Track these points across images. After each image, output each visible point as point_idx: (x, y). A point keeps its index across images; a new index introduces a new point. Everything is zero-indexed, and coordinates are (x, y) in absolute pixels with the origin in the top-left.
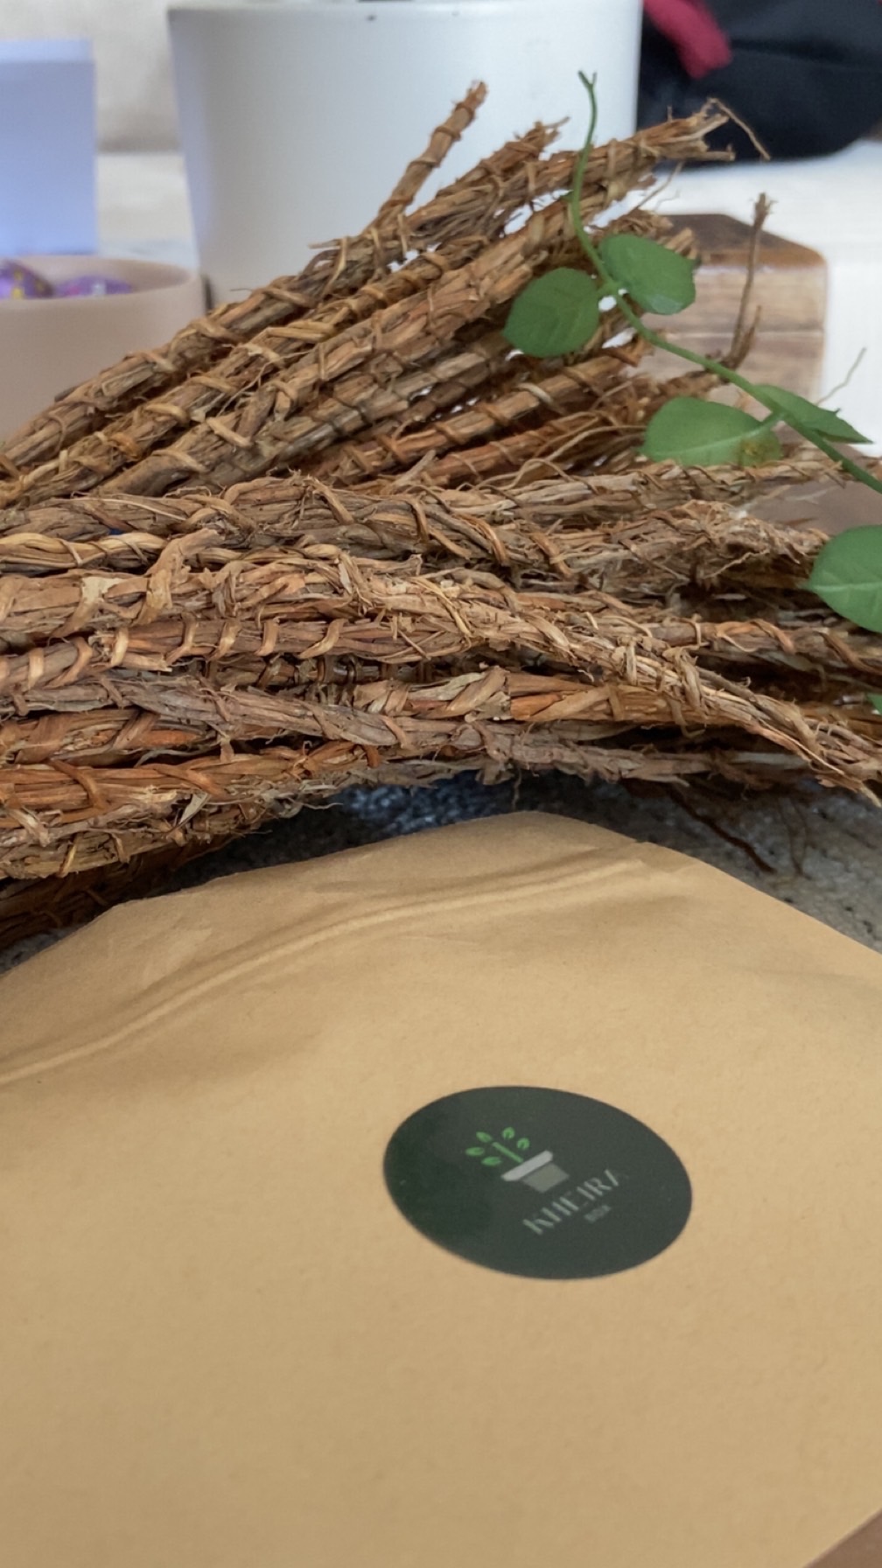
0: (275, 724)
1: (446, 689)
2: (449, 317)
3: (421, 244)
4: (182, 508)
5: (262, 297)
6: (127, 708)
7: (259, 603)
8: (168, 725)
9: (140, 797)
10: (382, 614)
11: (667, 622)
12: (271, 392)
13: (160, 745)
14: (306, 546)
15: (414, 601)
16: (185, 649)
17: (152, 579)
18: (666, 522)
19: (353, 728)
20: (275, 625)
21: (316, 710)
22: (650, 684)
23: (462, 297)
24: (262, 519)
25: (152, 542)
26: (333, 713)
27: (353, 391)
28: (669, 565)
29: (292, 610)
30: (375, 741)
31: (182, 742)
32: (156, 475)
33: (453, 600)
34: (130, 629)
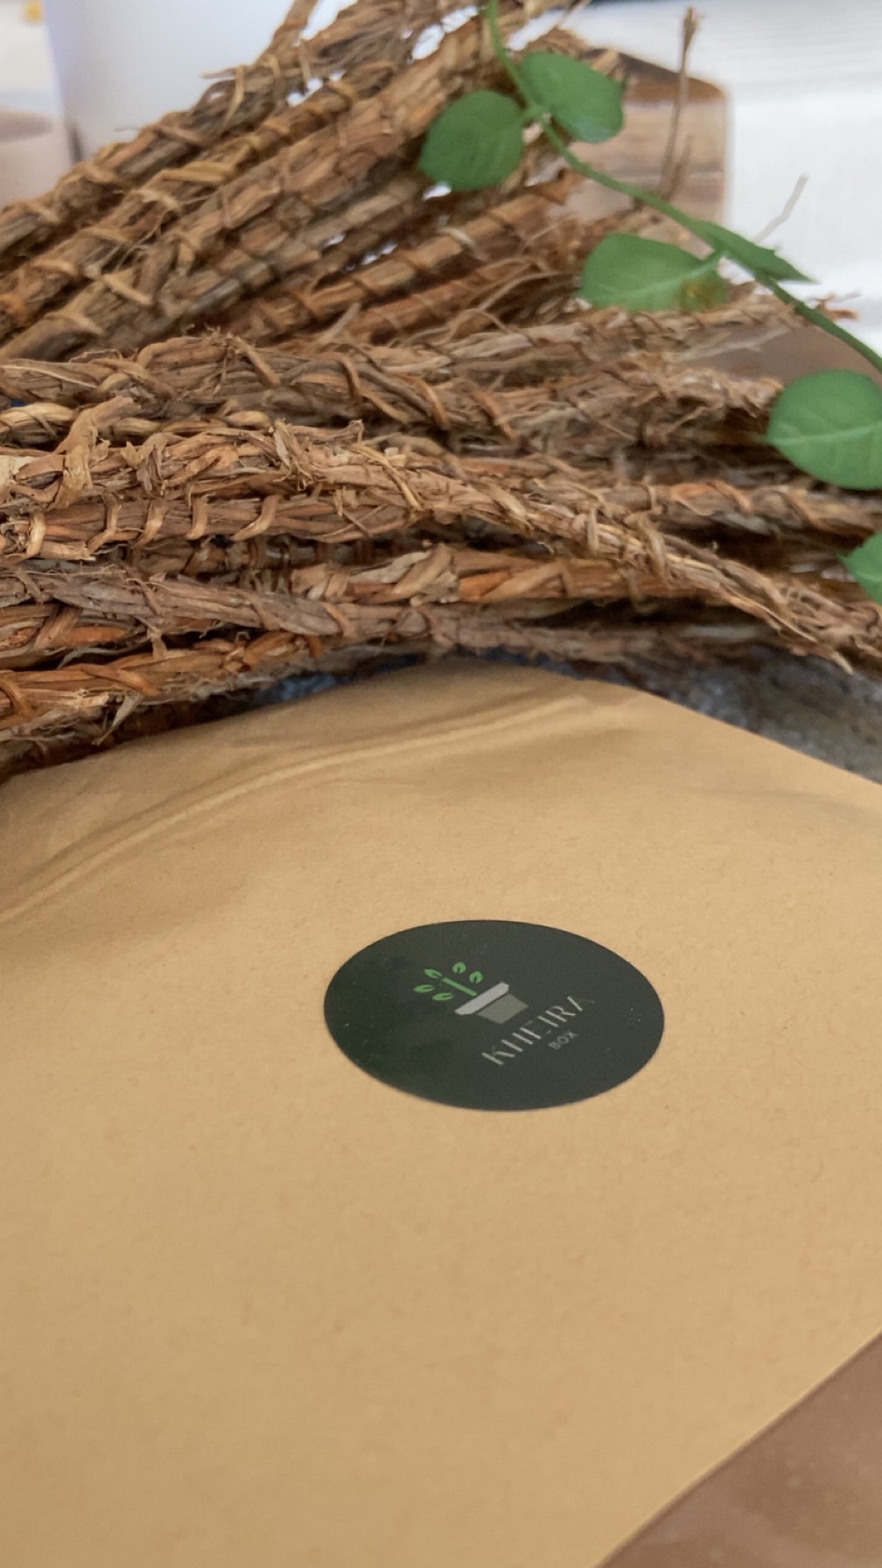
0: (209, 616)
1: (389, 571)
2: (360, 155)
3: (324, 70)
4: (91, 373)
5: (151, 137)
6: (45, 603)
7: (189, 480)
8: (92, 621)
9: (69, 703)
10: (319, 488)
11: (619, 486)
12: (172, 243)
13: (85, 644)
14: (229, 413)
15: (358, 473)
16: (109, 534)
17: (68, 457)
18: (616, 376)
19: (293, 617)
20: (206, 504)
21: (252, 599)
22: (612, 554)
23: (375, 130)
24: (180, 384)
25: (59, 413)
26: (271, 601)
27: (262, 240)
28: (615, 423)
29: (222, 485)
30: (315, 630)
31: (108, 639)
32: (51, 340)
33: (400, 469)
34: (46, 514)
